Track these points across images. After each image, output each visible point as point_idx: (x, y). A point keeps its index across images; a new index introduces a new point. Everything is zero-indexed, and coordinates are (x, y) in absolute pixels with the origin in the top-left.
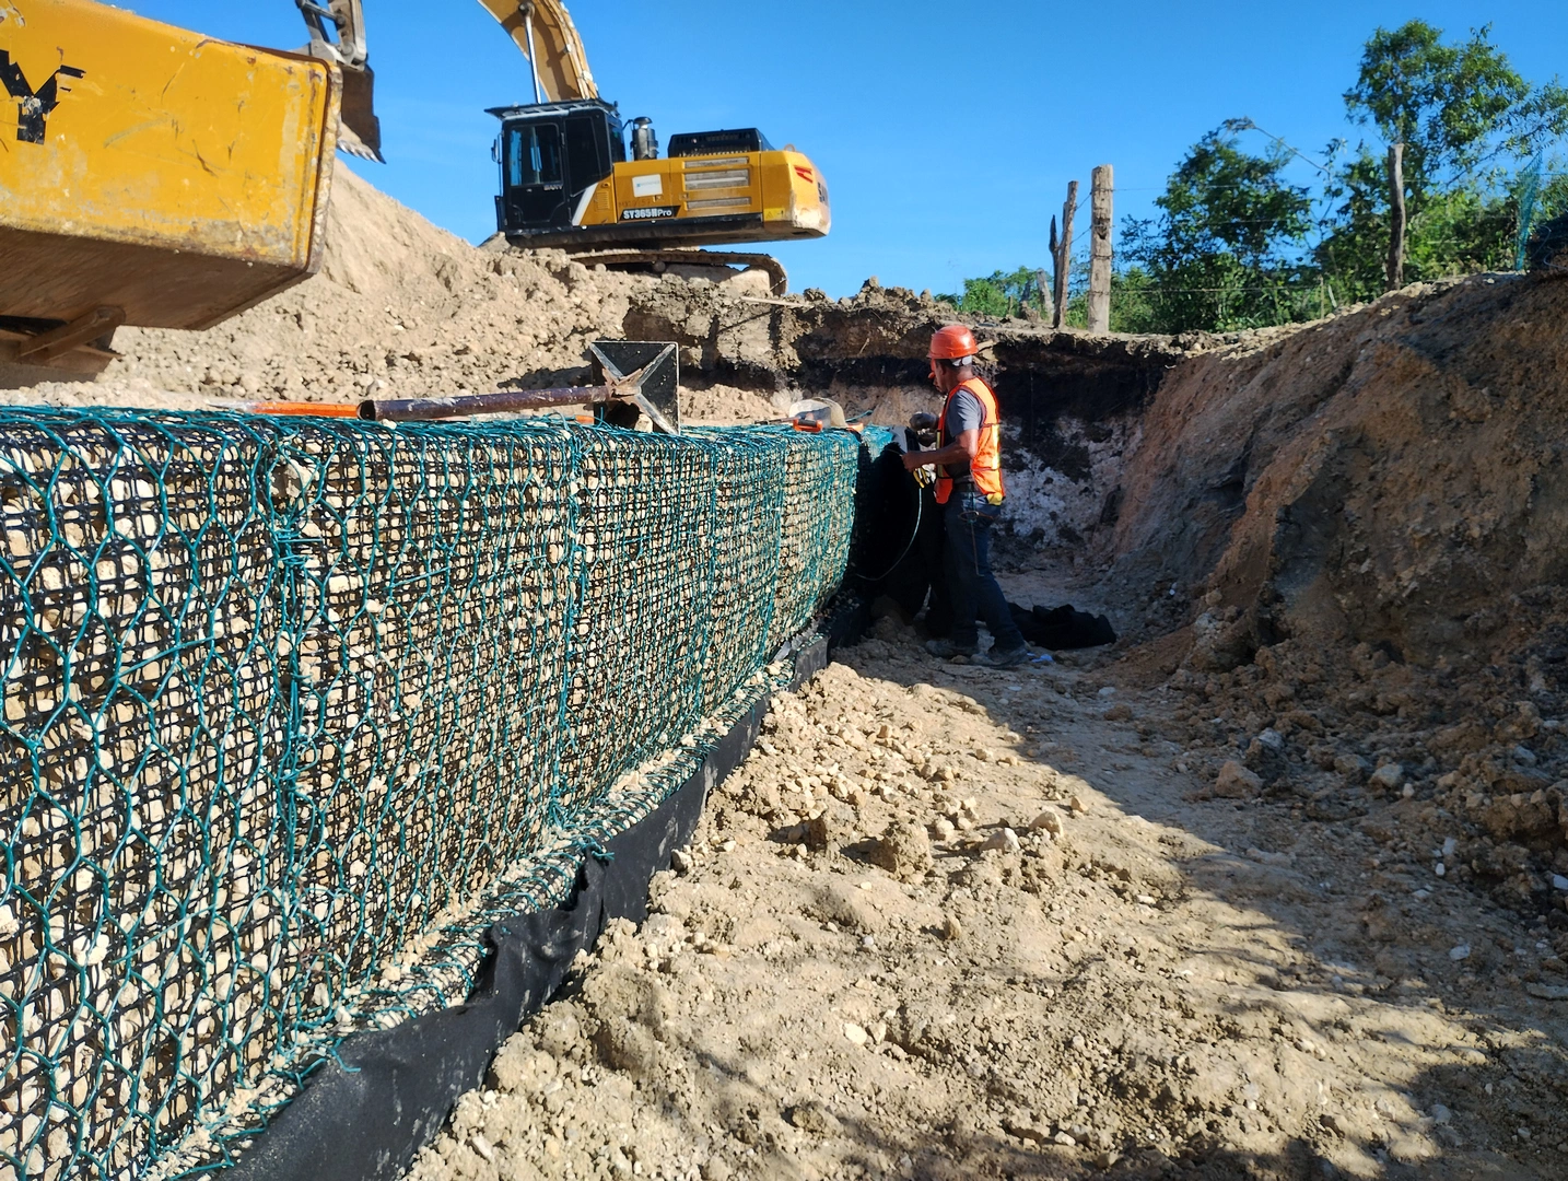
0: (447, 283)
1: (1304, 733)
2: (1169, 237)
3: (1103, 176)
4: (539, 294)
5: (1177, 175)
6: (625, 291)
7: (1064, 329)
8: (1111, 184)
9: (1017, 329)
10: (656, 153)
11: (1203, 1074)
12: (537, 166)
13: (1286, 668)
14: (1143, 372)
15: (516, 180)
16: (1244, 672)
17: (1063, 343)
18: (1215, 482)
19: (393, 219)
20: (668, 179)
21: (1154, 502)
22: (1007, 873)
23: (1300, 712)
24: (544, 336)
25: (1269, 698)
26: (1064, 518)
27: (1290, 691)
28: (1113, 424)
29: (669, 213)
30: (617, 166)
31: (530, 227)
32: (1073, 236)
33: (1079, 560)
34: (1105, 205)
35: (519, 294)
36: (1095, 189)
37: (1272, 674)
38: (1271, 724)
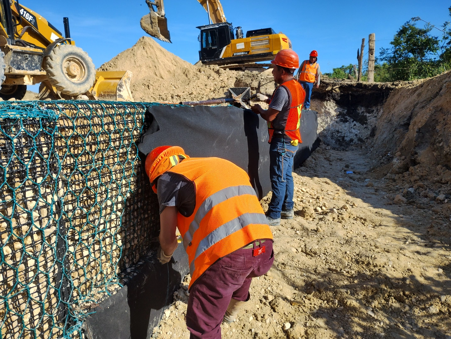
0: (187, 75)
1: (421, 189)
2: (394, 53)
3: (372, 37)
4: (211, 78)
5: (397, 35)
6: (234, 76)
7: (360, 82)
8: (374, 39)
9: (347, 82)
10: (243, 36)
11: (378, 259)
12: (210, 41)
13: (417, 172)
14: (383, 93)
15: (204, 46)
16: (406, 174)
17: (359, 85)
18: (402, 123)
19: (172, 59)
20: (246, 44)
21: (385, 130)
22: (334, 218)
23: (421, 183)
24: (213, 89)
25: (412, 180)
26: (359, 135)
27: (418, 178)
28: (374, 108)
29: (246, 53)
30: (232, 41)
31: (208, 59)
32: (363, 55)
33: (363, 147)
34: (372, 45)
35: (206, 78)
36: (370, 41)
37: (414, 174)
38: (412, 187)
